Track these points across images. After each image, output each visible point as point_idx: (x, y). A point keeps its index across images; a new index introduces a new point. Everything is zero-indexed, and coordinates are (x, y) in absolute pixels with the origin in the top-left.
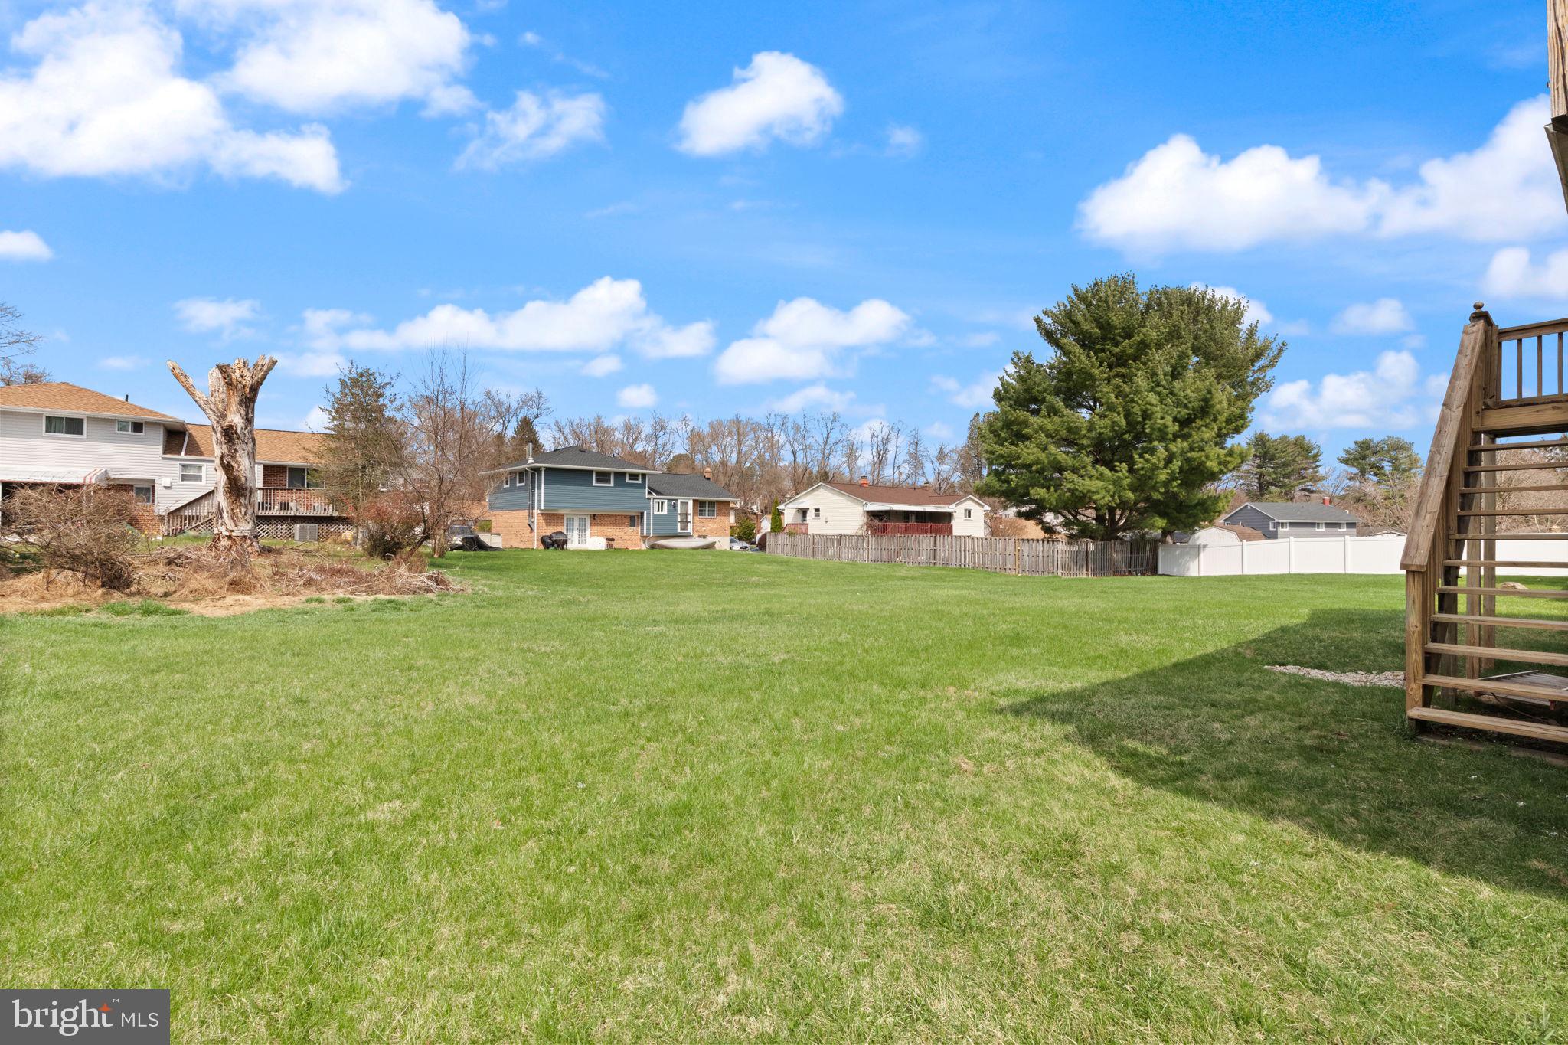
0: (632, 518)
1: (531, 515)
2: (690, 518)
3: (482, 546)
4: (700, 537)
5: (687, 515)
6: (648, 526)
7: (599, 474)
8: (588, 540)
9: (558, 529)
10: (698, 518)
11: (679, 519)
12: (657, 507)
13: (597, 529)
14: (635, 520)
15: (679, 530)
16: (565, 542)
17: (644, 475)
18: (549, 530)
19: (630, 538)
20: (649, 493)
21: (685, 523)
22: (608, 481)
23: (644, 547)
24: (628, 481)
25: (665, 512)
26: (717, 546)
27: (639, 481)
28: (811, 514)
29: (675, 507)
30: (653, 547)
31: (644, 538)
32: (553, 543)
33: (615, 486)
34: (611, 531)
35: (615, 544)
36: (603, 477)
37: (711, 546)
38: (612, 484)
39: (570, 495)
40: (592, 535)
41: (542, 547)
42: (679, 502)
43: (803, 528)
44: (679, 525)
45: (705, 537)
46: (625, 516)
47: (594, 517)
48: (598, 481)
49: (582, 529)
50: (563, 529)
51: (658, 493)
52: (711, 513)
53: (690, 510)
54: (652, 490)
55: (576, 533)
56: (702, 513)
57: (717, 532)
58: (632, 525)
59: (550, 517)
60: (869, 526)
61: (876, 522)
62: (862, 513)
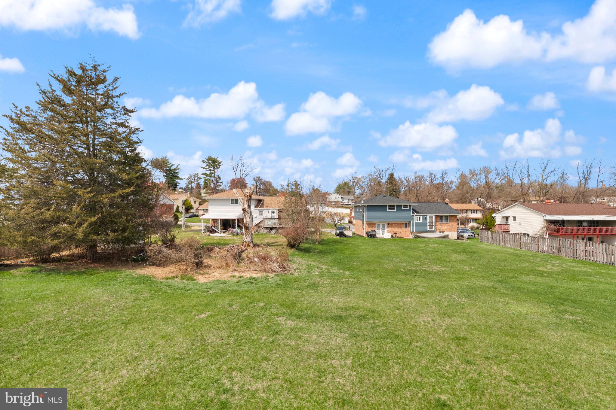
0: (406, 224)
1: (363, 223)
2: (434, 224)
3: (345, 236)
4: (440, 232)
5: (432, 222)
6: (413, 228)
7: (389, 206)
8: (385, 234)
9: (373, 229)
10: (438, 224)
11: (428, 224)
12: (417, 219)
13: (390, 229)
14: (406, 225)
15: (428, 229)
16: (375, 235)
17: (410, 206)
18: (370, 229)
19: (405, 233)
20: (413, 213)
21: (431, 227)
22: (394, 209)
23: (411, 237)
24: (403, 208)
25: (421, 221)
26: (450, 236)
27: (408, 208)
28: (511, 220)
29: (426, 219)
30: (416, 237)
31: (412, 233)
32: (372, 236)
33: (397, 211)
34: (396, 230)
35: (398, 235)
36: (391, 207)
37: (446, 237)
38: (395, 210)
39: (377, 215)
40: (387, 232)
41: (367, 236)
42: (428, 216)
43: (506, 227)
44: (428, 227)
45: (443, 232)
46: (403, 223)
47: (388, 224)
48: (389, 209)
49: (383, 229)
50: (375, 229)
51: (417, 212)
52: (446, 221)
53: (434, 220)
54: (415, 211)
55: (381, 230)
56: (441, 221)
57: (449, 230)
58: (406, 227)
59: (370, 224)
60: (548, 228)
61: (553, 226)
62: (543, 221)
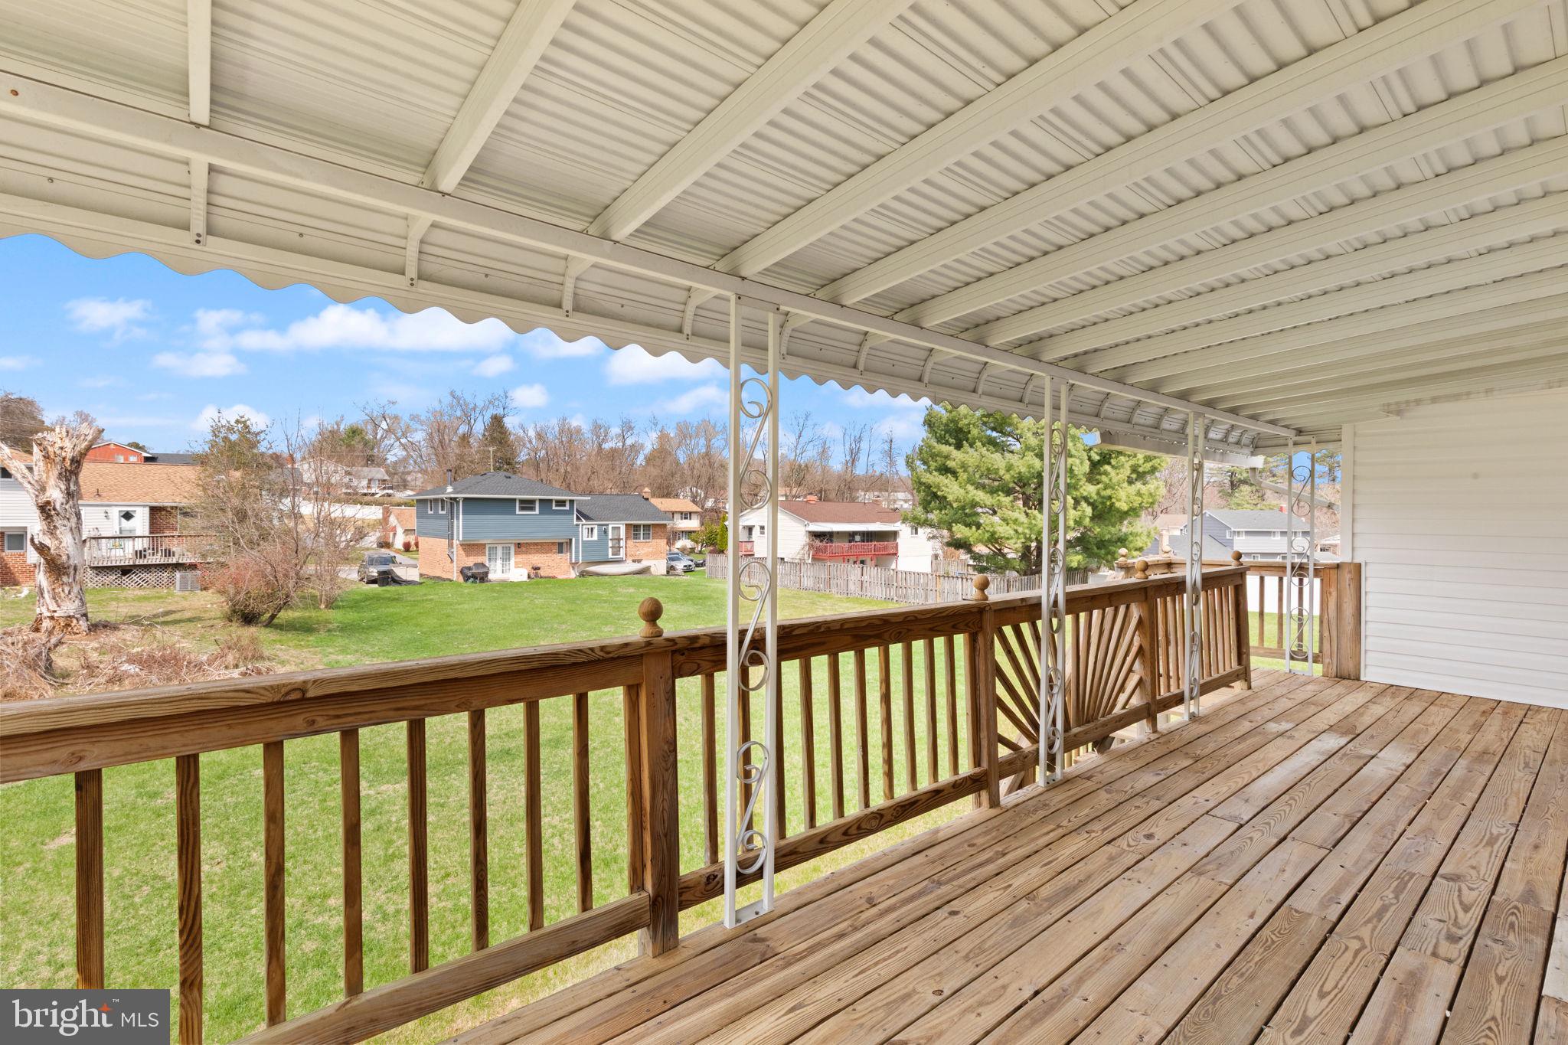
0: (561, 545)
1: (451, 545)
2: (622, 543)
3: (397, 581)
4: (634, 561)
5: (619, 540)
6: (577, 553)
7: (522, 501)
8: (510, 570)
9: (479, 559)
10: (631, 542)
11: (610, 545)
12: (586, 533)
13: (521, 558)
14: (562, 547)
15: (610, 556)
16: (487, 574)
17: (572, 501)
18: (470, 561)
19: (557, 565)
20: (578, 518)
21: (617, 549)
22: (532, 509)
23: (573, 574)
24: (554, 508)
25: (595, 537)
26: (652, 569)
27: (567, 508)
28: (756, 532)
29: (606, 532)
30: (583, 574)
31: (574, 565)
32: (477, 576)
33: (541, 513)
34: (537, 559)
35: (542, 572)
36: (527, 505)
37: (644, 571)
38: (537, 512)
39: (490, 525)
40: (517, 567)
41: (461, 579)
42: (610, 527)
43: (749, 546)
44: (610, 550)
45: (639, 561)
46: (553, 544)
47: (519, 545)
48: (522, 509)
49: (506, 558)
50: (484, 559)
51: (587, 518)
52: (647, 536)
53: (623, 535)
54: (582, 515)
55: (499, 562)
56: (636, 536)
57: (654, 555)
58: (560, 551)
59: (470, 547)
60: (811, 546)
61: (818, 543)
62: (804, 533)
